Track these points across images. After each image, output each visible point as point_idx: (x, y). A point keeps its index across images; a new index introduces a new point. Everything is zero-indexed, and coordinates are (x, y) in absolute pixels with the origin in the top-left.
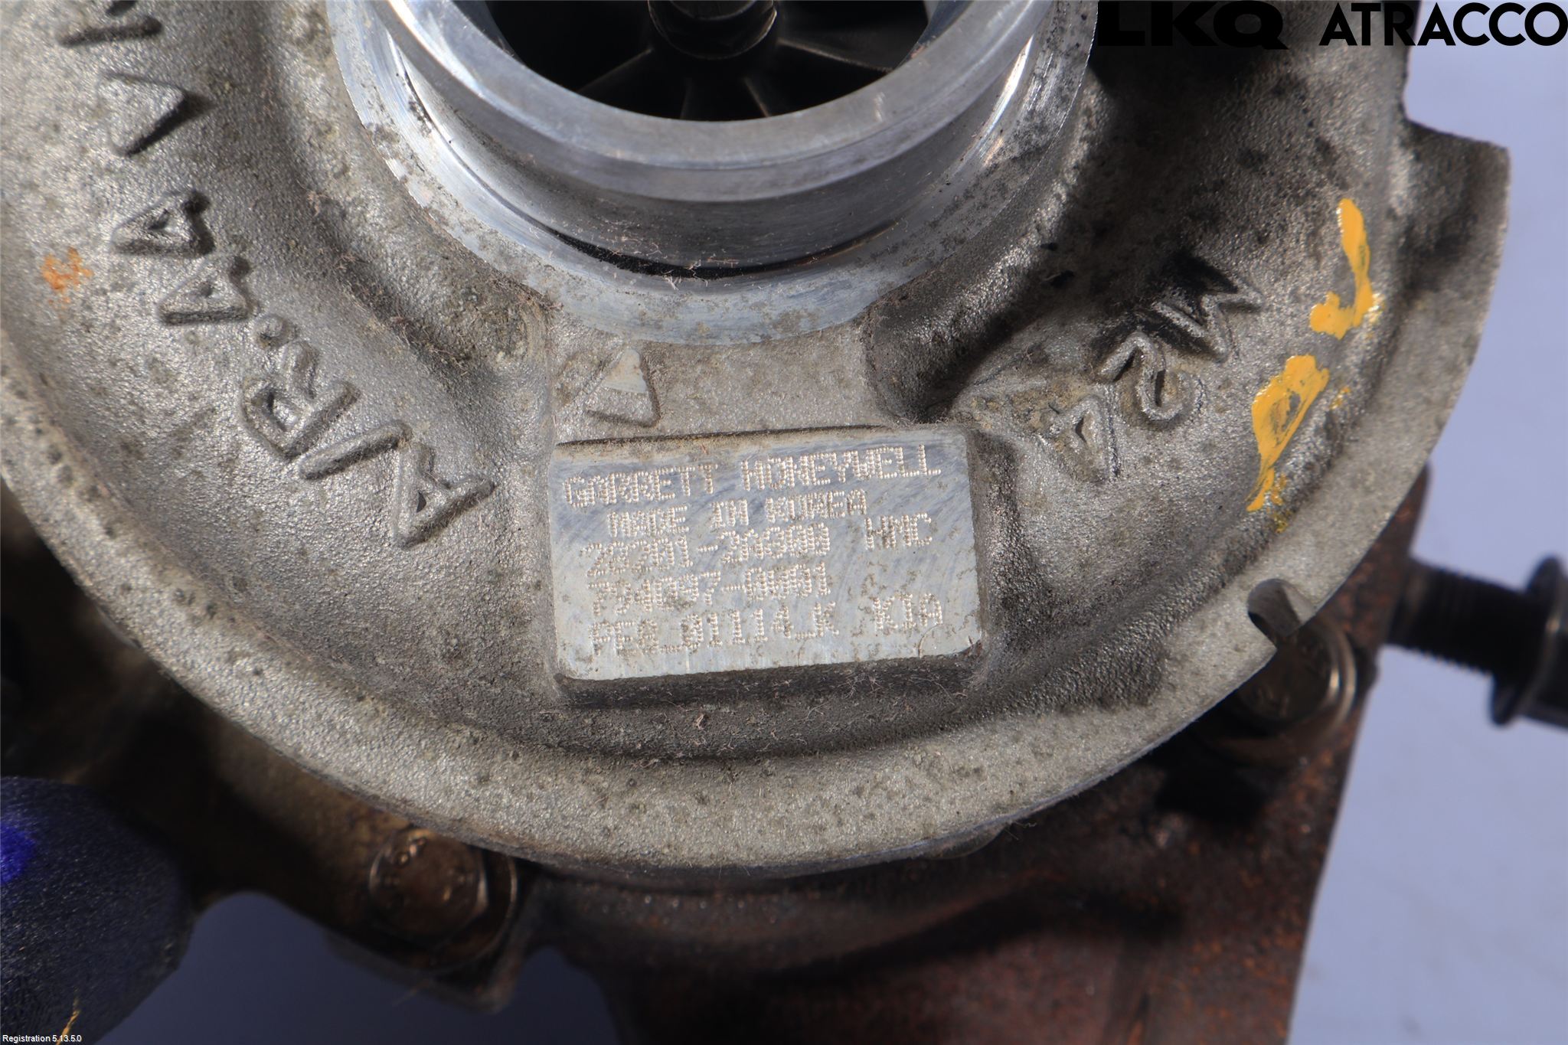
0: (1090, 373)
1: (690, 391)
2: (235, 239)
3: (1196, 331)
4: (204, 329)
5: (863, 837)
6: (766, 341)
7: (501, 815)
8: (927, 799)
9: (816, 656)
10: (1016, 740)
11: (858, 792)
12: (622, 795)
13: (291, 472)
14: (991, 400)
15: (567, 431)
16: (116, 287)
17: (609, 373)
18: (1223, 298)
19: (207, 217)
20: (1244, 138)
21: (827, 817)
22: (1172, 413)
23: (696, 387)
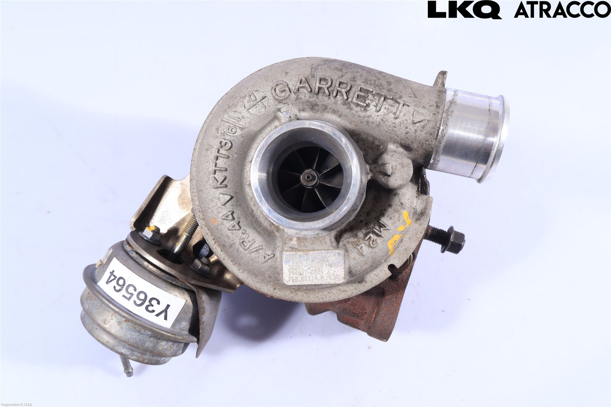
0: (364, 239)
1: (303, 244)
2: (238, 218)
3: (379, 233)
4: (234, 231)
5: (329, 300)
6: (315, 237)
7: (277, 294)
8: (339, 295)
9: (320, 283)
10: (352, 286)
11: (329, 293)
12: (294, 292)
13: (246, 252)
14: (348, 242)
15: (286, 249)
16: (221, 224)
17: (292, 241)
18: (384, 228)
19: (234, 215)
20: (389, 202)
21: (324, 296)
22: (375, 246)
23: (304, 243)
